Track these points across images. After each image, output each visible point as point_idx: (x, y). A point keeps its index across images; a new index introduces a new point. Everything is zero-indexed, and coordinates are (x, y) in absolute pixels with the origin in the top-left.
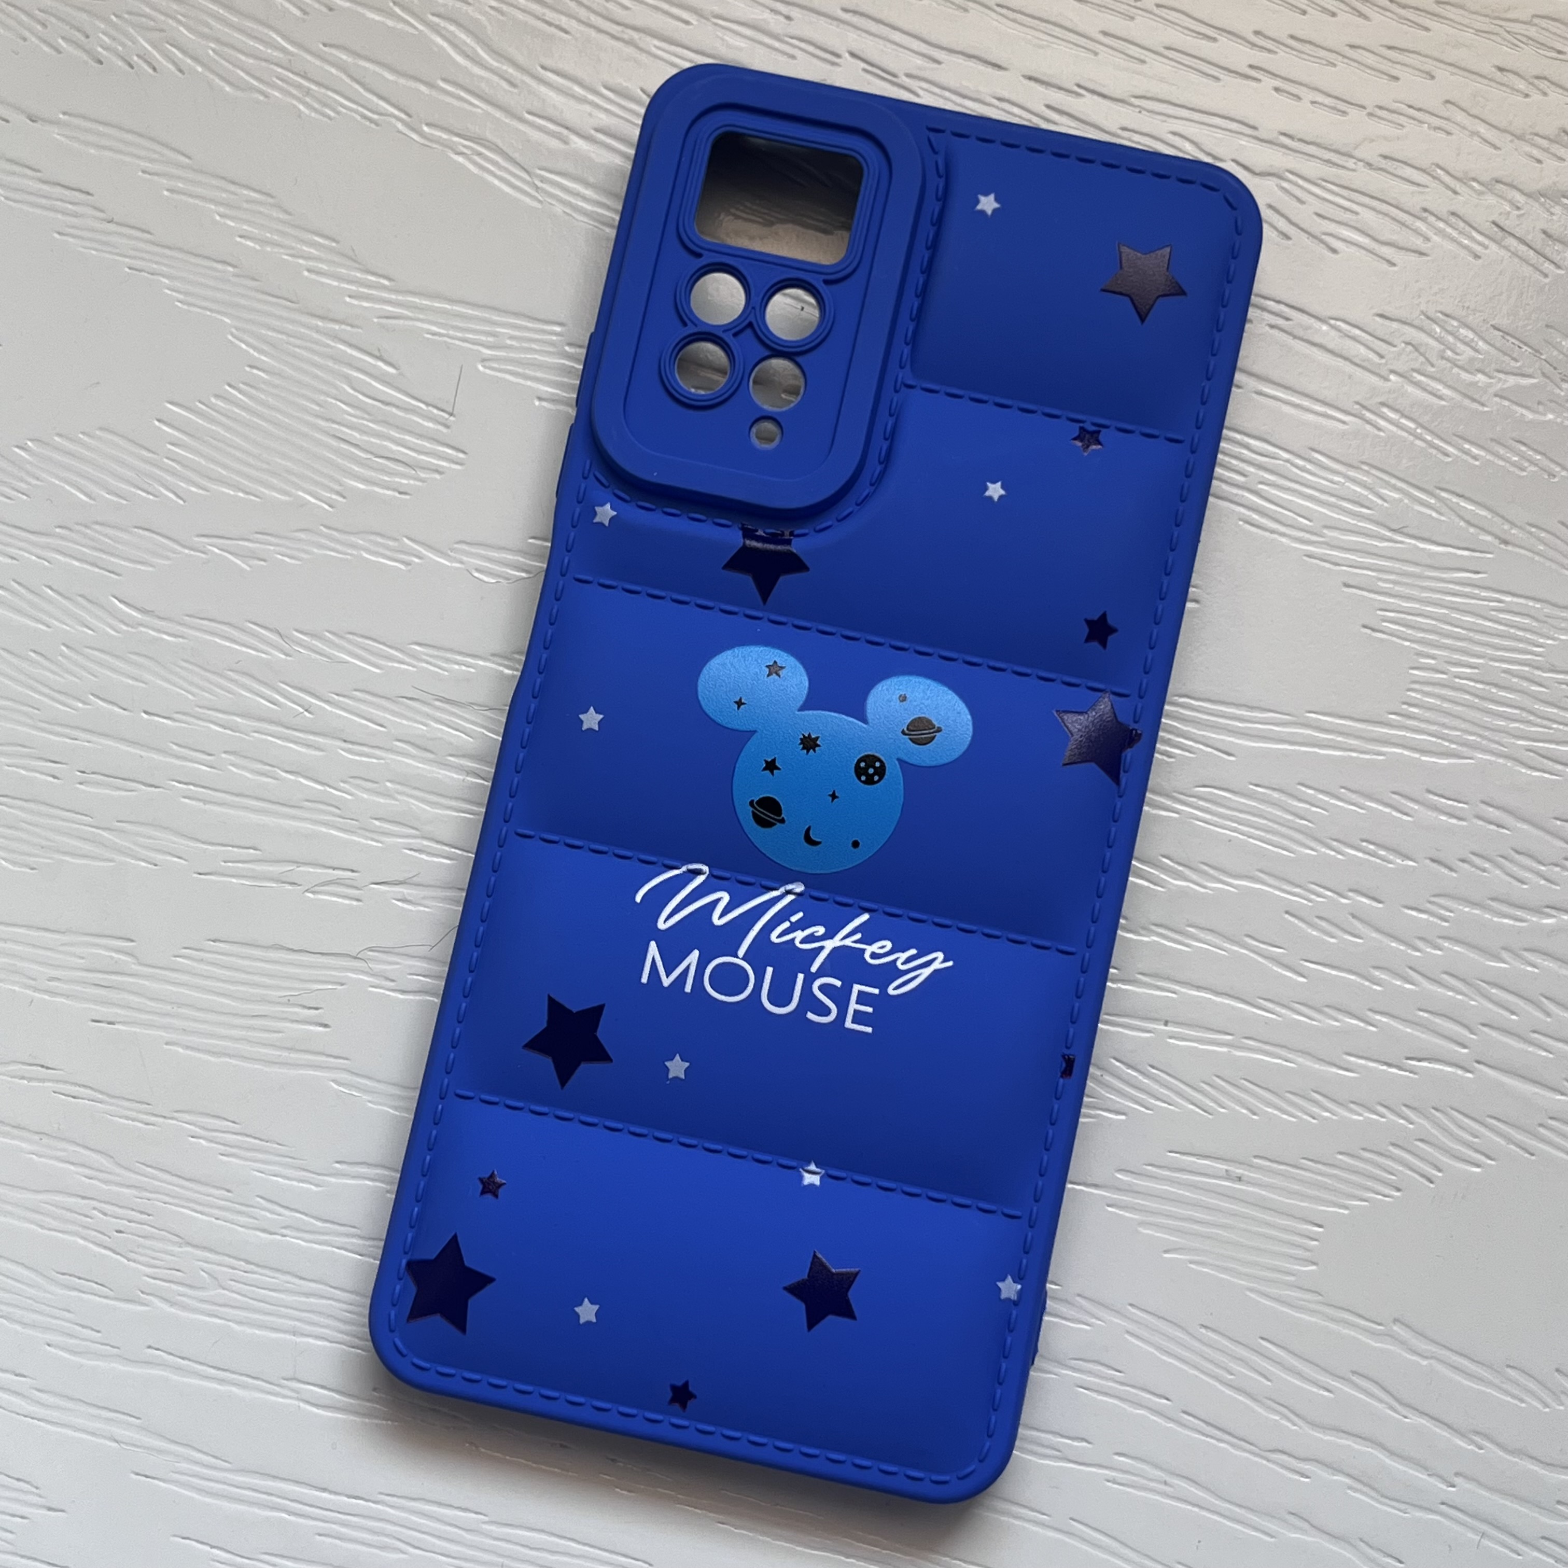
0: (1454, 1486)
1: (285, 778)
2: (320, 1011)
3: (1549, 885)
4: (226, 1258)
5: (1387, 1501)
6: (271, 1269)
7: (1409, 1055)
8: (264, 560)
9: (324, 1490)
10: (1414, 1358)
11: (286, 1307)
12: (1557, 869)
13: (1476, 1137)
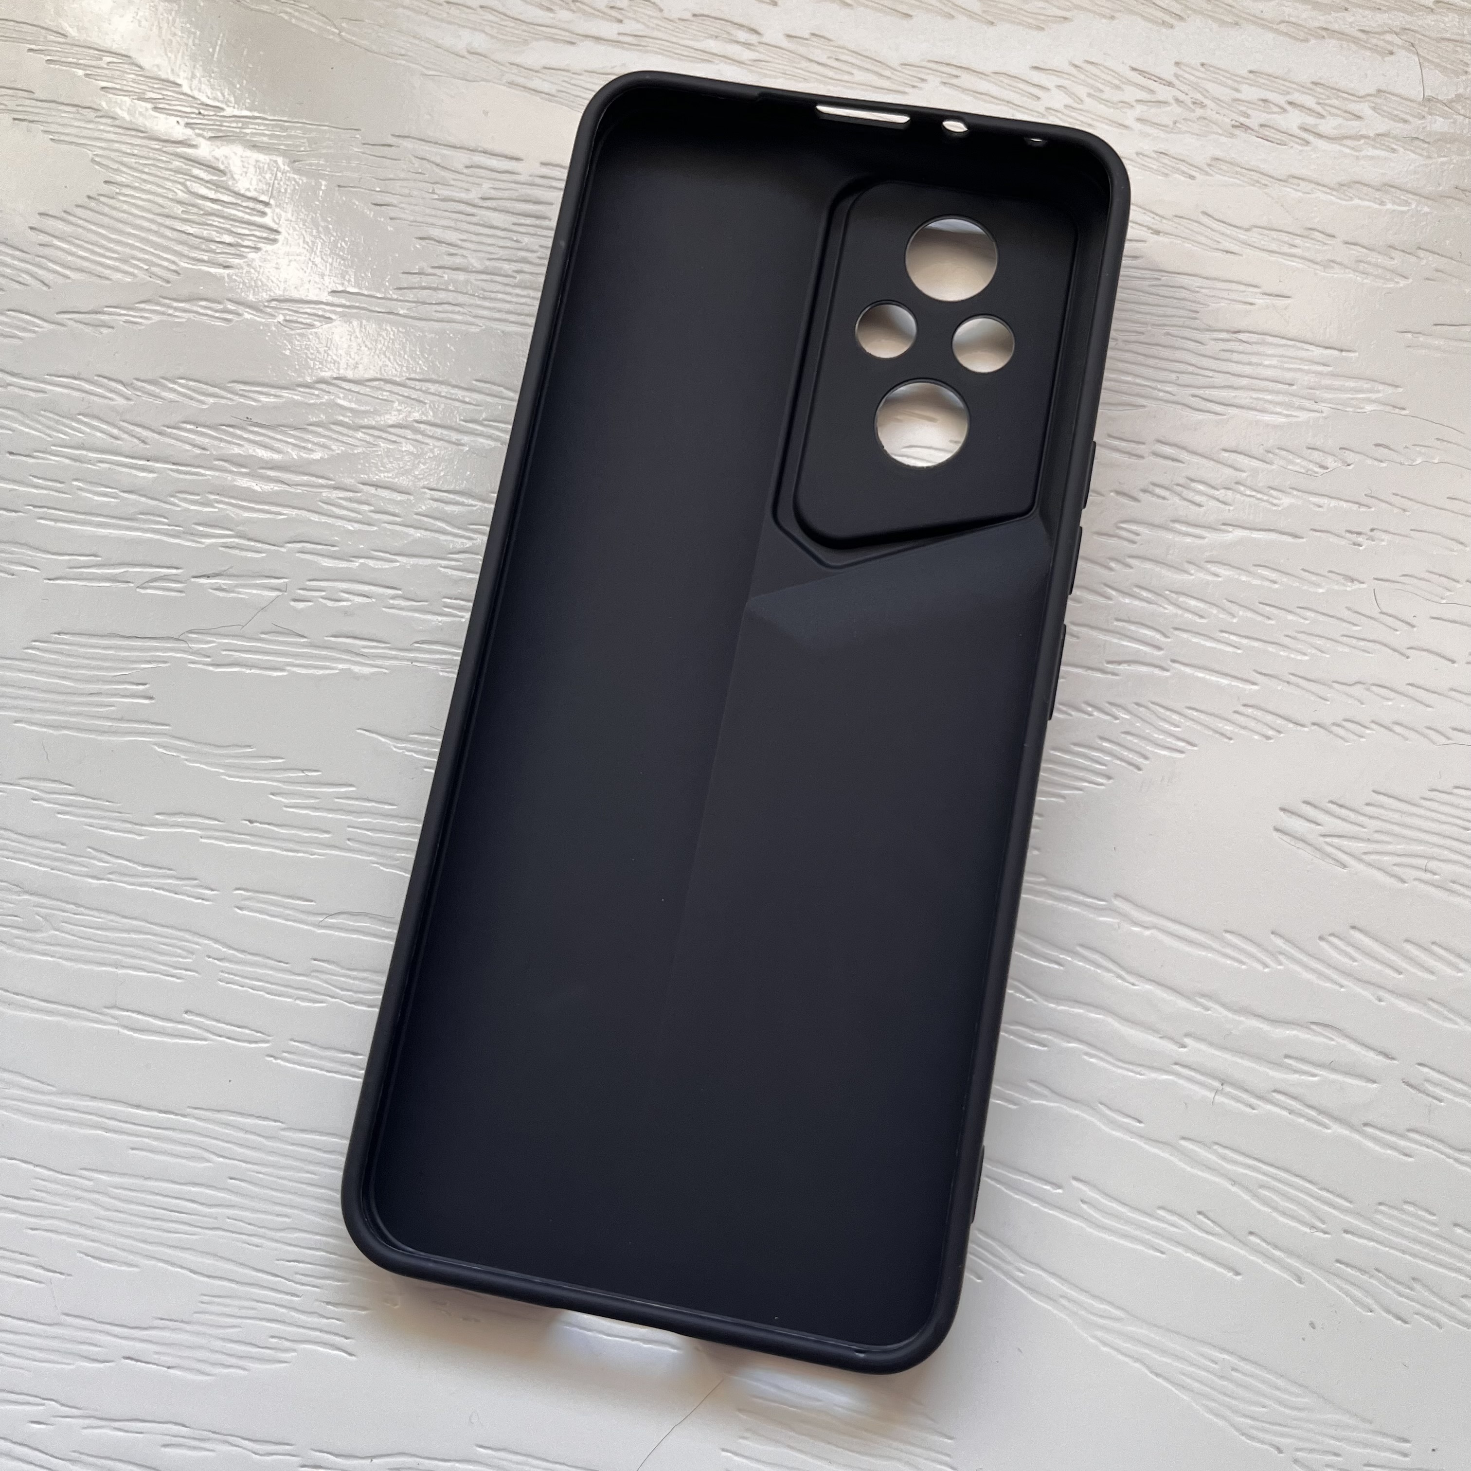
0: (1184, 1046)
1: (122, 497)
2: (147, 686)
3: (1223, 506)
4: (59, 903)
5: (1121, 1064)
6: (97, 909)
7: (1110, 659)
8: (112, 328)
9: (138, 1107)
10: (1136, 929)
11: (112, 943)
12: (1230, 493)
13: (1176, 726)
